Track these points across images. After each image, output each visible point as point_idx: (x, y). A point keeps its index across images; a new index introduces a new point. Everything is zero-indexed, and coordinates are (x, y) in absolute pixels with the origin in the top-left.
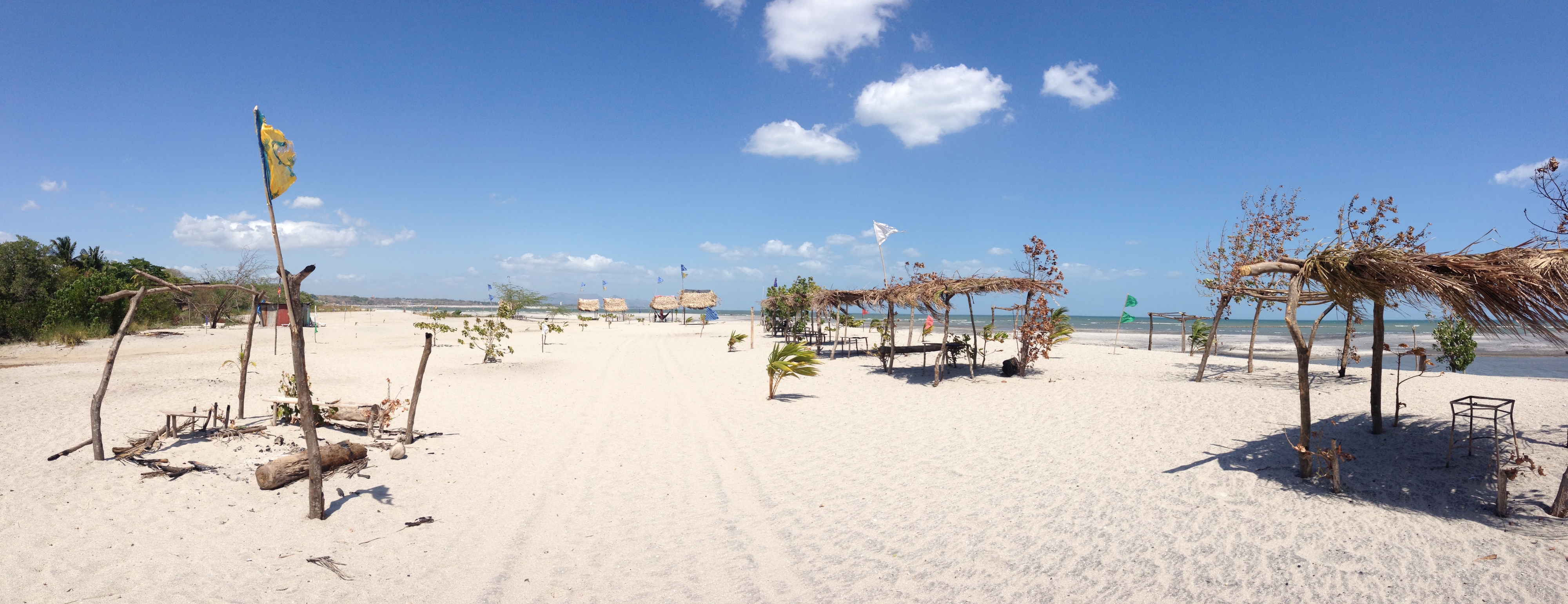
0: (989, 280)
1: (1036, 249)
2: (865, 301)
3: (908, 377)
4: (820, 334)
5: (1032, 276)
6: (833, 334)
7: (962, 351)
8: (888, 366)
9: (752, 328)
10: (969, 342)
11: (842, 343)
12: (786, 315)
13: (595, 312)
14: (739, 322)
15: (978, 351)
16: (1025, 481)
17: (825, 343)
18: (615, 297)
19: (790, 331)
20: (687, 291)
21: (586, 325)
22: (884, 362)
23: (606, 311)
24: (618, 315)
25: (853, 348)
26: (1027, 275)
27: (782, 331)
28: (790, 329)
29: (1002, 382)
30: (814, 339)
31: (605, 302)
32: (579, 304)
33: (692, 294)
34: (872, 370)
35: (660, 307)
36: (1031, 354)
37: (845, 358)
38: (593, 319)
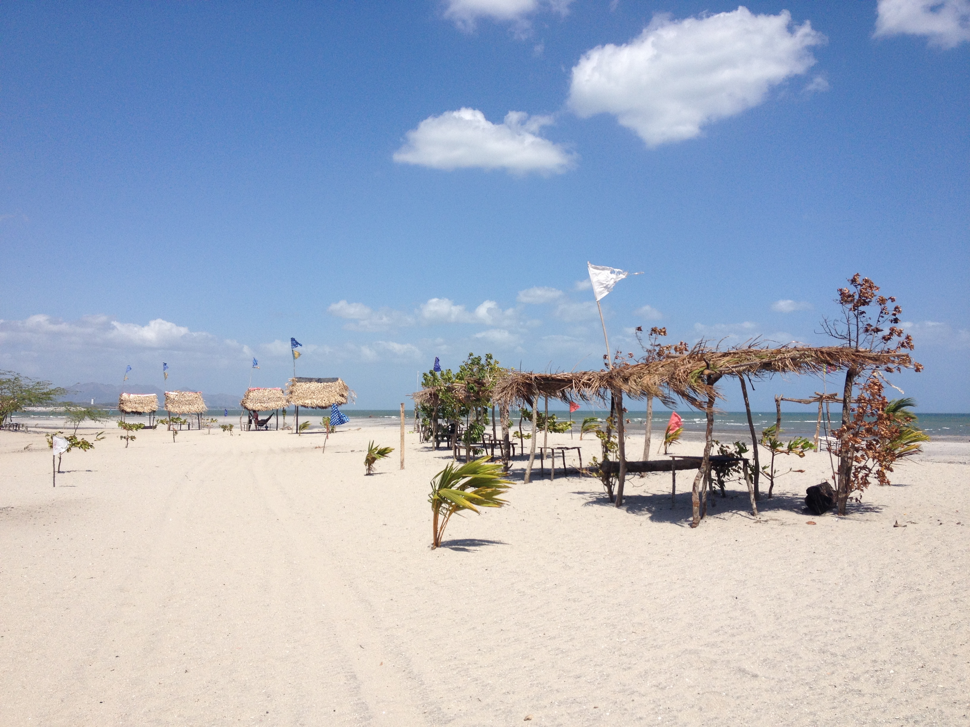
0: (779, 352)
1: (860, 296)
2: (575, 390)
3: (649, 511)
4: (507, 444)
5: (853, 344)
6: (527, 443)
7: (734, 470)
8: (615, 492)
9: (402, 436)
10: (745, 455)
11: (540, 456)
12: (453, 415)
13: (150, 414)
14: (381, 428)
15: (761, 470)
16: (874, 695)
17: (515, 458)
18: (187, 389)
19: (460, 440)
20: (300, 380)
21: (133, 438)
22: (609, 485)
23: (169, 413)
24: (189, 420)
25: (559, 464)
26: (845, 342)
27: (448, 441)
28: (459, 436)
29: (808, 523)
30: (497, 452)
31: (167, 398)
32: (122, 402)
33: (308, 385)
34: (591, 500)
35: (257, 406)
36: (856, 477)
37: (547, 481)
38: (145, 428)
